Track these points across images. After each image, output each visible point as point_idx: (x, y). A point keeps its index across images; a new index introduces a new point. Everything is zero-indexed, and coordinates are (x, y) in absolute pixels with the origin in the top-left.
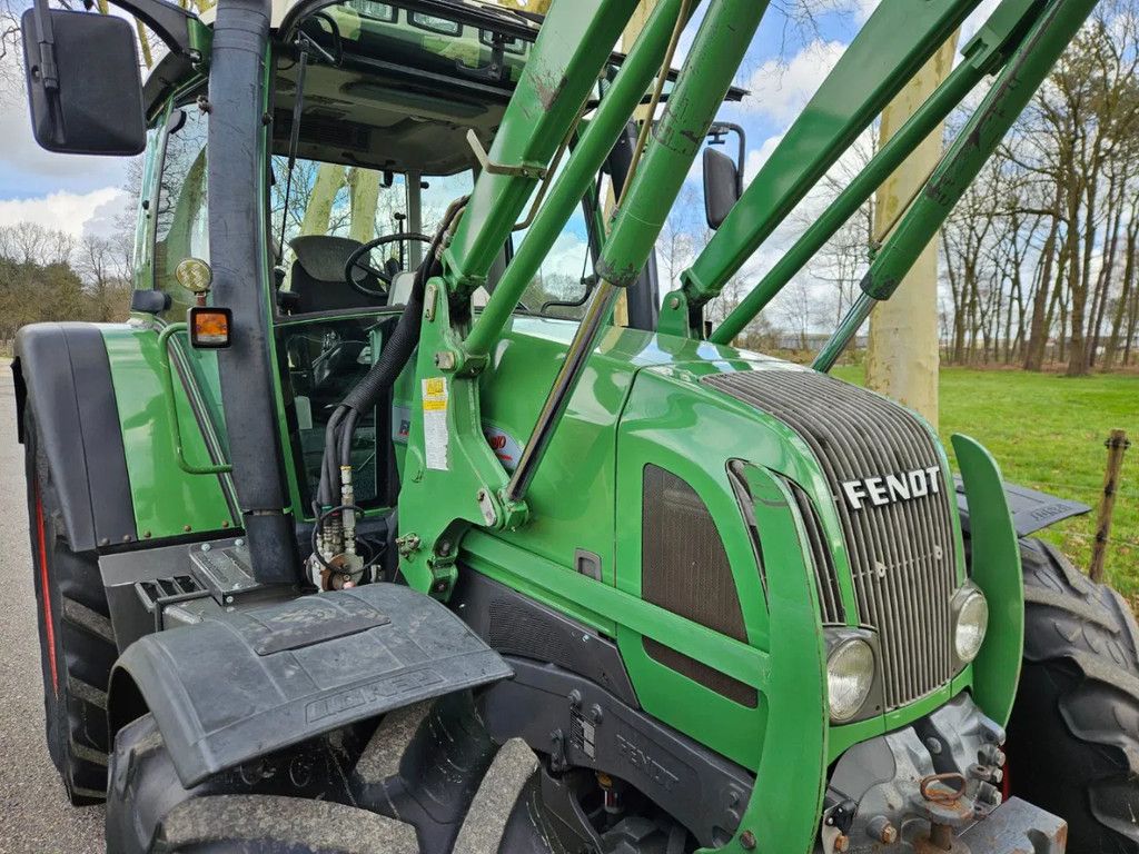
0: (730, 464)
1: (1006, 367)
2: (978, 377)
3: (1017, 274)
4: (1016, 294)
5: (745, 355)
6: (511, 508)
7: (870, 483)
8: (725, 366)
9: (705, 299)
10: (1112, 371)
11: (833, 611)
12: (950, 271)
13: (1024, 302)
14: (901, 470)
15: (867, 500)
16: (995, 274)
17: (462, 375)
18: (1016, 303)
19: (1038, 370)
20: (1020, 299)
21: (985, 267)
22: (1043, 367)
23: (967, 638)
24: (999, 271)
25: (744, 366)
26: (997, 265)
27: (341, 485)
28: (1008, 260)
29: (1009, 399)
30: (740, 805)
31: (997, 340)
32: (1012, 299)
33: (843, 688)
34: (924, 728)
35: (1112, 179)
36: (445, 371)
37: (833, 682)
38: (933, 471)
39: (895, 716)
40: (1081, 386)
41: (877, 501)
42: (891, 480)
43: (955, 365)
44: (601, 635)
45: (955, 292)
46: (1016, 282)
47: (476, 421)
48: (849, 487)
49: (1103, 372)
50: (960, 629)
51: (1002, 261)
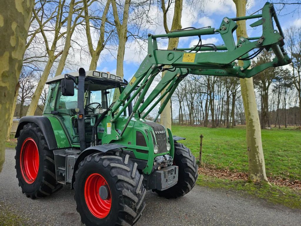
0: (145, 130)
1: (201, 126)
2: (194, 128)
3: (202, 105)
4: (202, 110)
5: (145, 120)
6: (120, 137)
7: (158, 132)
8: (143, 121)
9: (140, 113)
10: (222, 127)
11: (155, 143)
12: (188, 104)
13: (204, 112)
14: (161, 130)
15: (158, 133)
16: (197, 105)
17: (113, 122)
18: (202, 112)
19: (207, 127)
20: (203, 111)
21: (195, 104)
22: (208, 126)
23: (168, 149)
24: (198, 104)
25: (145, 121)
26: (197, 103)
27: (95, 137)
28: (200, 102)
29: (199, 133)
30: (146, 164)
31: (201, 120)
32: (201, 110)
33: (156, 151)
34: (164, 156)
35: (218, 86)
36: (111, 122)
37: (155, 150)
38: (164, 131)
39: (161, 154)
40: (214, 130)
41: (159, 133)
42: (160, 131)
43: (190, 126)
44: (131, 151)
45: (189, 108)
46: (202, 107)
47: (114, 128)
48: (156, 132)
49: (219, 127)
50: (167, 148)
51: (198, 102)
